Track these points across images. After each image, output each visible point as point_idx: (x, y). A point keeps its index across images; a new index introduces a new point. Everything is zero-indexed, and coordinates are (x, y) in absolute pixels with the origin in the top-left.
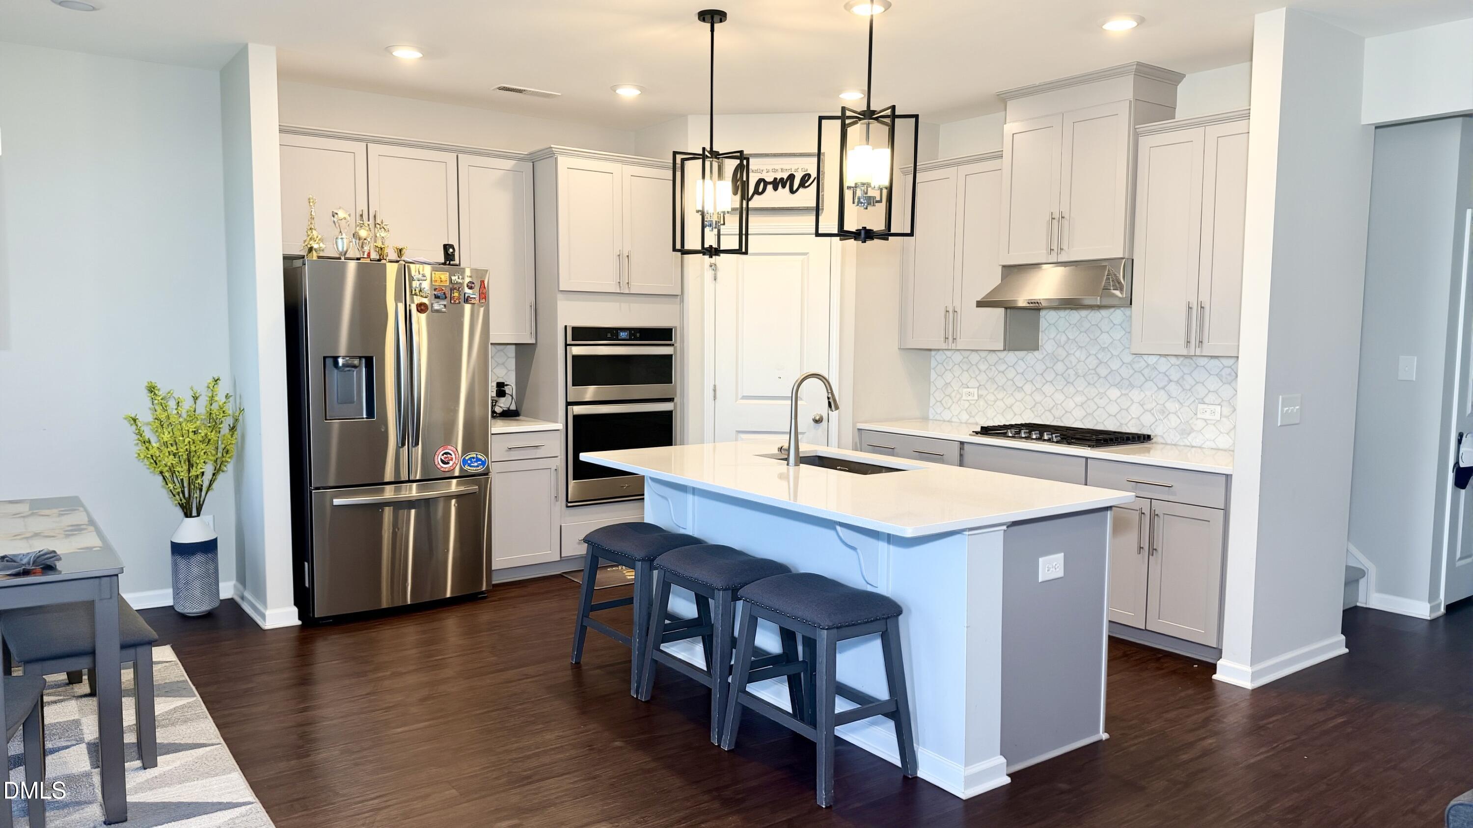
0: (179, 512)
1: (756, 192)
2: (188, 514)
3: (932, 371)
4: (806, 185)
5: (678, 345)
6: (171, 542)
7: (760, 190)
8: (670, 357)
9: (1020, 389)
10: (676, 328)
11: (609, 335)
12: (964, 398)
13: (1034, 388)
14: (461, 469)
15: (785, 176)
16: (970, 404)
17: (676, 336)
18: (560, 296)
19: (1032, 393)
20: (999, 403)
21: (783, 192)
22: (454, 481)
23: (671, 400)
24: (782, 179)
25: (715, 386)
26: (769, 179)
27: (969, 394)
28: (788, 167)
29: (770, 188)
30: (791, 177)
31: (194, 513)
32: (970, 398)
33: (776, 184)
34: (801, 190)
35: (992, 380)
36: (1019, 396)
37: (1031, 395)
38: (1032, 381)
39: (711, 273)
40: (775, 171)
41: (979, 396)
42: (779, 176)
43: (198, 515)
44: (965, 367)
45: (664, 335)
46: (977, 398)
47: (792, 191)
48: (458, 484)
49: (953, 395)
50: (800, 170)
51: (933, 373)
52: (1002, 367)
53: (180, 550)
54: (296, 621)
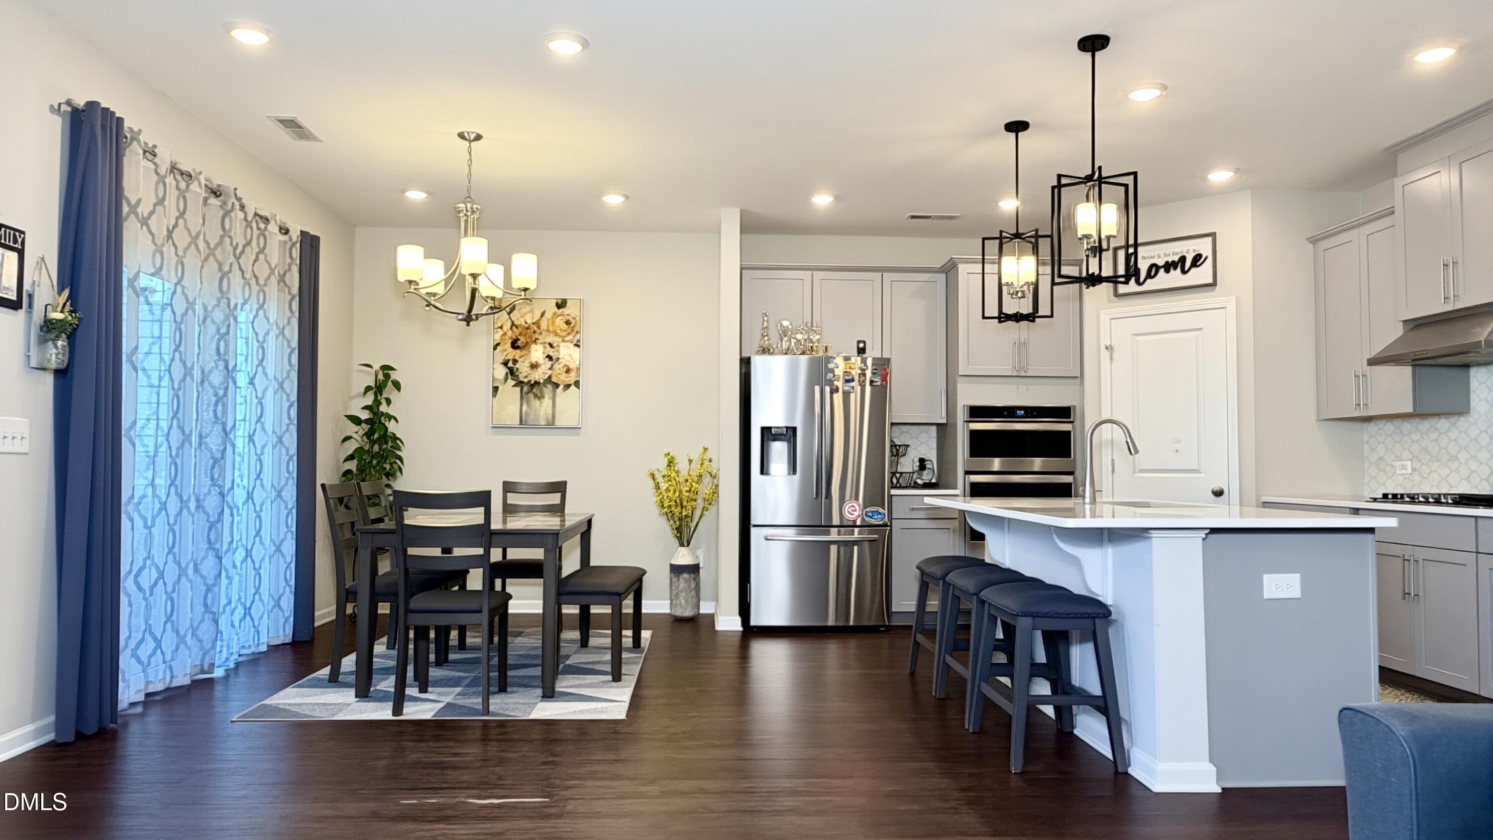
0: (676, 542)
1: (1149, 276)
2: (682, 545)
3: (1365, 445)
4: (1198, 264)
5: (1077, 423)
6: (671, 565)
7: (1153, 274)
8: (1069, 433)
9: (1455, 458)
10: (1074, 407)
11: (1006, 413)
12: (1398, 472)
13: (1469, 456)
14: (863, 519)
15: (1176, 258)
16: (1405, 478)
17: (1076, 415)
18: (960, 379)
19: (1467, 461)
20: (1434, 475)
21: (1176, 273)
22: (856, 530)
23: (1071, 473)
24: (1173, 262)
25: (1113, 460)
26: (1161, 263)
27: (1403, 467)
28: (1177, 251)
29: (1162, 271)
30: (1183, 259)
31: (685, 544)
32: (1404, 472)
33: (1168, 267)
34: (1194, 270)
35: (1425, 449)
36: (1454, 465)
37: (1466, 463)
38: (1465, 449)
39: (1107, 354)
40: (1165, 255)
41: (1414, 470)
42: (1170, 259)
43: (688, 545)
44: (1397, 438)
45: (1063, 413)
46: (1411, 472)
47: (1184, 272)
48: (859, 533)
49: (1388, 468)
50: (1191, 251)
51: (1366, 447)
52: (1434, 435)
53: (676, 570)
54: (741, 629)
